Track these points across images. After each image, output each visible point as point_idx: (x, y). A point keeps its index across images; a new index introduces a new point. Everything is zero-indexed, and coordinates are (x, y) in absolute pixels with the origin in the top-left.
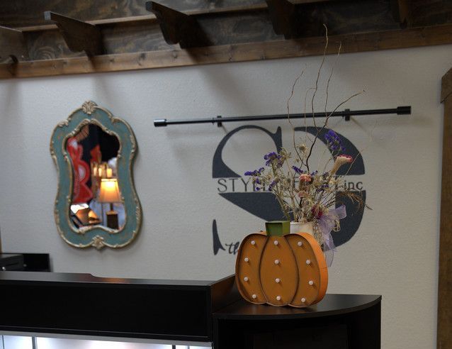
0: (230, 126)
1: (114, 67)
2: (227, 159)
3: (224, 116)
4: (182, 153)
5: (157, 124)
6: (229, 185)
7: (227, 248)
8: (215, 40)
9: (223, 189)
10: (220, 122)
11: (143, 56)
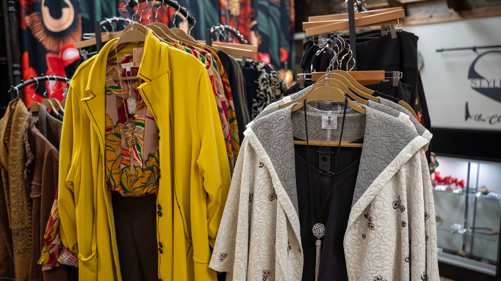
0: (480, 51)
1: (413, 23)
2: (478, 69)
3: (477, 45)
4: (450, 66)
5: (438, 51)
6: (477, 83)
7: (474, 118)
8: (474, 7)
9: (474, 85)
10: (474, 49)
11: (431, 17)
